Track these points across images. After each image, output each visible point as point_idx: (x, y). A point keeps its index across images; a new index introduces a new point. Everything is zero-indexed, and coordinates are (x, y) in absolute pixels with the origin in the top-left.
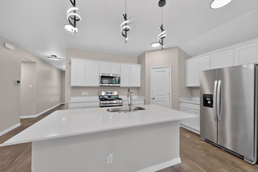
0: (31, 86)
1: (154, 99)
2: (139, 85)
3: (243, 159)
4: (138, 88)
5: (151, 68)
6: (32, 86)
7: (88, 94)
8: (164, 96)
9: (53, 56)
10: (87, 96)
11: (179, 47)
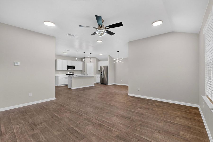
4: (81, 71)
5: (87, 64)
11: (96, 58)
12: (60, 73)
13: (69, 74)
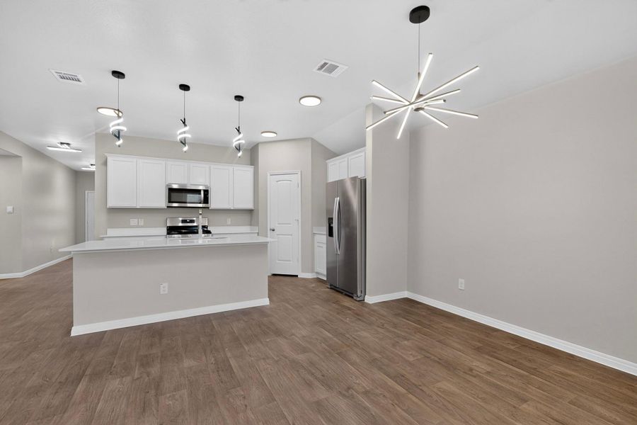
0: (10, 209)
1: (274, 230)
2: (250, 206)
3: (352, 297)
4: (250, 211)
5: (269, 175)
6: (12, 207)
7: (142, 224)
8: (289, 224)
9: (62, 143)
10: (142, 227)
11: (312, 139)
12: (134, 222)
13: (181, 224)
